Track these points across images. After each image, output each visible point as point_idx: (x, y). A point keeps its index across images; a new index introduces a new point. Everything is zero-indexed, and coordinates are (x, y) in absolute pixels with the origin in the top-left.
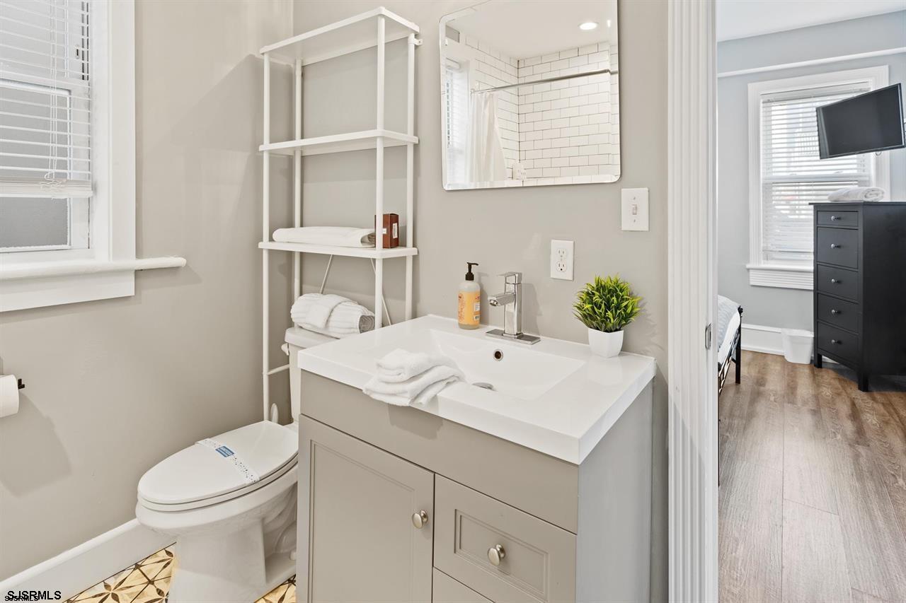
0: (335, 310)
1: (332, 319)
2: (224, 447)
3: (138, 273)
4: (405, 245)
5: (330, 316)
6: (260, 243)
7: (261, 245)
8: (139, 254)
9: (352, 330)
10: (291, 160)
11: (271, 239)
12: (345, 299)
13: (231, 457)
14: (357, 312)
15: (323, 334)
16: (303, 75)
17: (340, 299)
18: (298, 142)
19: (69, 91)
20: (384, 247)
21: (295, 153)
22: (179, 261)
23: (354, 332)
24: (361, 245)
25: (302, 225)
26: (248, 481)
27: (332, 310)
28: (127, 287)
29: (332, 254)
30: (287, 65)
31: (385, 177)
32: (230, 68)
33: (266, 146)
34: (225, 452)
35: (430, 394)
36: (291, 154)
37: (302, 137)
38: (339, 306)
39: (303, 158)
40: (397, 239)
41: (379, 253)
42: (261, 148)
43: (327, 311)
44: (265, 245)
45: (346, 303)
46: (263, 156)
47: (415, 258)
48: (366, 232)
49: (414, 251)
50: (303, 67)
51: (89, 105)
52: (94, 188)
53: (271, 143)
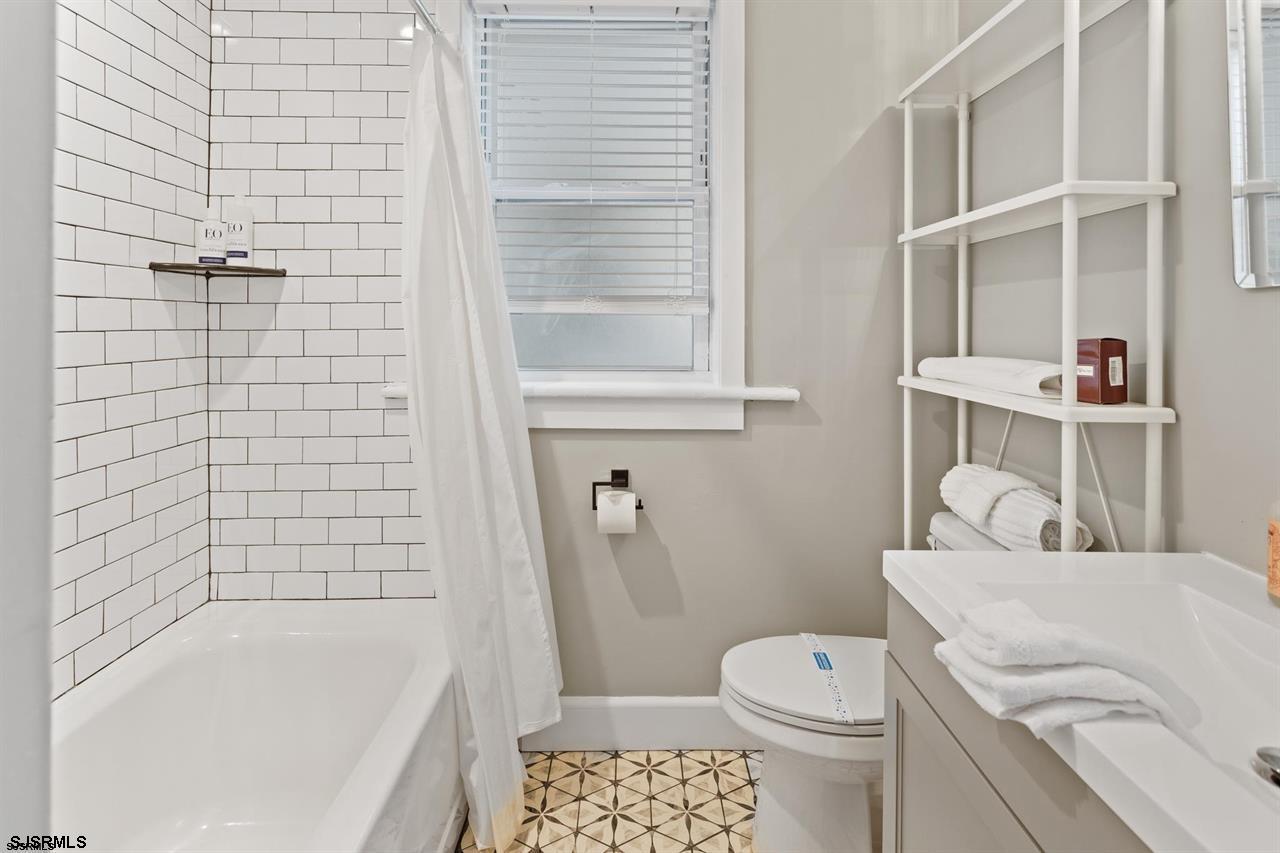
0: (1004, 499)
1: (996, 513)
2: (825, 655)
3: (749, 404)
4: (1141, 400)
5: (993, 508)
6: (900, 378)
7: (901, 381)
8: (749, 381)
9: (1029, 542)
10: (953, 250)
11: (916, 373)
12: (1026, 483)
13: (827, 672)
14: (1039, 510)
15: (984, 535)
16: (971, 117)
17: (1018, 482)
18: (964, 218)
19: (693, 201)
20: (1079, 401)
21: (957, 242)
22: (790, 393)
23: (1033, 547)
24: (1040, 393)
25: (970, 353)
26: (837, 717)
27: (998, 500)
28: (735, 419)
29: (1012, 408)
30: (948, 107)
31: (1082, 268)
32: (858, 134)
33: (909, 234)
34: (823, 662)
35: (1057, 715)
36: (951, 241)
37: (970, 208)
38: (1011, 493)
39: (971, 247)
40: (1123, 389)
41: (1066, 409)
42: (901, 239)
43: (988, 499)
44: (906, 380)
45: (1025, 492)
46: (903, 251)
47: (1169, 431)
48: (1048, 371)
49: (1168, 416)
50: (971, 104)
51: (709, 213)
52: (711, 304)
53: (914, 229)
